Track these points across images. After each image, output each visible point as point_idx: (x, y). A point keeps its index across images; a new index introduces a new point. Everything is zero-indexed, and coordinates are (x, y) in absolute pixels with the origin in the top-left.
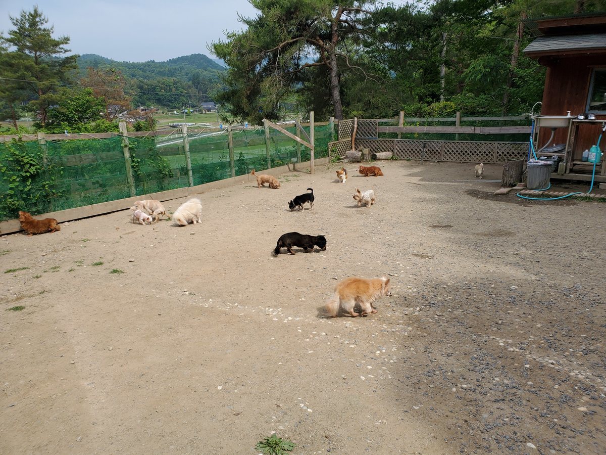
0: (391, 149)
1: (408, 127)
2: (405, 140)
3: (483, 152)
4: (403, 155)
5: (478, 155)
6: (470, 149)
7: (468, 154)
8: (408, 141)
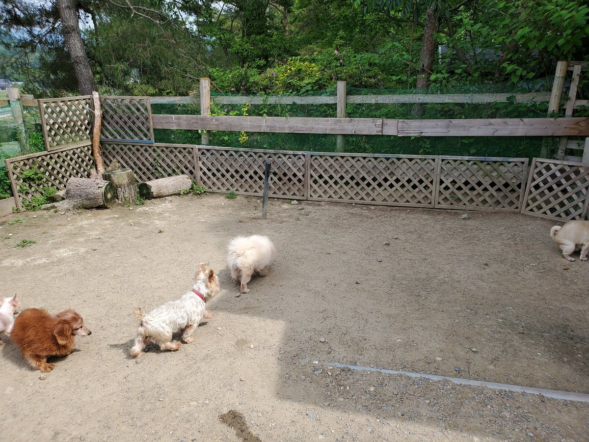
0: (187, 168)
1: (223, 117)
2: (217, 148)
3: (404, 181)
4: (216, 182)
5: (391, 186)
6: (373, 172)
7: (369, 185)
8: (227, 151)
